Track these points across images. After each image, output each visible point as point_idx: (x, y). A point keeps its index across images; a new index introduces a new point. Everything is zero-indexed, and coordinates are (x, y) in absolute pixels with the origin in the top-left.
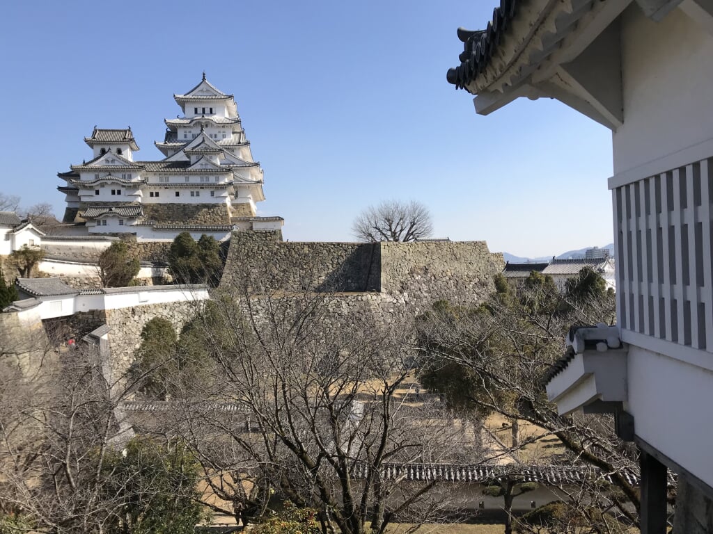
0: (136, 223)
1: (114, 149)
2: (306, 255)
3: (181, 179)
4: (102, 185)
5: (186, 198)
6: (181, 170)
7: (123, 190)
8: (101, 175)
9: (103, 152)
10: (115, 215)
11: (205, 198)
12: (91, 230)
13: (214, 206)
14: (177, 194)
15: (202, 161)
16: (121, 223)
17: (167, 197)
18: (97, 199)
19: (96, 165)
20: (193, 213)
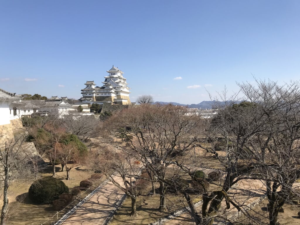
0: (90, 101)
1: (90, 85)
2: (117, 107)
3: (103, 91)
4: (87, 93)
5: (104, 95)
6: (103, 89)
7: (91, 94)
8: (87, 91)
9: (88, 86)
10: (87, 99)
11: (107, 95)
12: (83, 102)
13: (109, 96)
14: (102, 94)
15: (107, 87)
16: (88, 101)
17: (100, 95)
18: (86, 96)
19: (86, 89)
20: (105, 98)
